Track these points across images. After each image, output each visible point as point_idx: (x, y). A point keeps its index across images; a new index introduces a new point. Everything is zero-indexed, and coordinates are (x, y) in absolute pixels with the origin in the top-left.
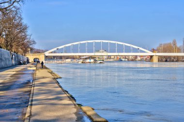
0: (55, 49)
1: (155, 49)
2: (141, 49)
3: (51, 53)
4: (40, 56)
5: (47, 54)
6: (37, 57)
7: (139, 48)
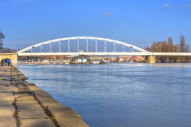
0: (30, 48)
1: (149, 48)
2: (135, 47)
3: (26, 52)
4: (12, 56)
5: (20, 53)
6: (8, 57)
7: (132, 46)
